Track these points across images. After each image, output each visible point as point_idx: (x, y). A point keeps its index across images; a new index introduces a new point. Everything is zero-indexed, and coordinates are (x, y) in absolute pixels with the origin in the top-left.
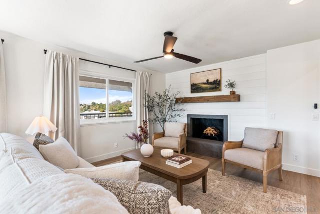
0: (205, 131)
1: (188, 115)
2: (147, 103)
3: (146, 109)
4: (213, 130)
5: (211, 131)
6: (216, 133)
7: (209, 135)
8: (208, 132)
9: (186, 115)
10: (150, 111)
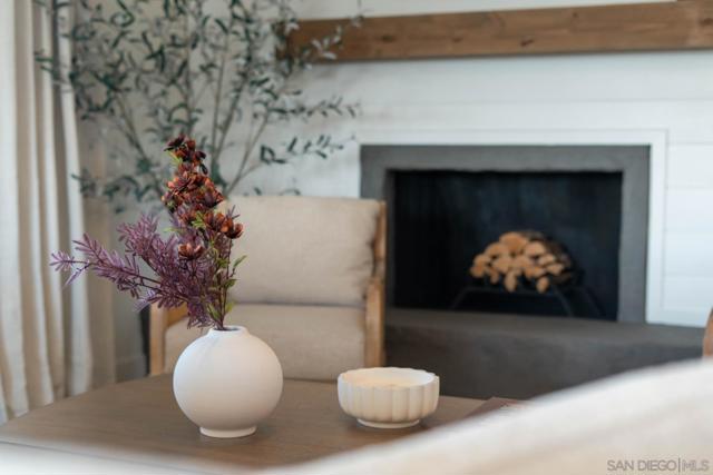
0: (481, 260)
1: (368, 154)
2: (66, 48)
3: (57, 92)
4: (538, 248)
5: (523, 262)
6: (556, 269)
7: (510, 283)
8: (504, 264)
9: (353, 150)
10: (88, 111)
